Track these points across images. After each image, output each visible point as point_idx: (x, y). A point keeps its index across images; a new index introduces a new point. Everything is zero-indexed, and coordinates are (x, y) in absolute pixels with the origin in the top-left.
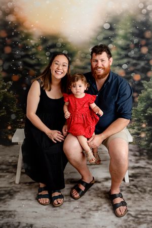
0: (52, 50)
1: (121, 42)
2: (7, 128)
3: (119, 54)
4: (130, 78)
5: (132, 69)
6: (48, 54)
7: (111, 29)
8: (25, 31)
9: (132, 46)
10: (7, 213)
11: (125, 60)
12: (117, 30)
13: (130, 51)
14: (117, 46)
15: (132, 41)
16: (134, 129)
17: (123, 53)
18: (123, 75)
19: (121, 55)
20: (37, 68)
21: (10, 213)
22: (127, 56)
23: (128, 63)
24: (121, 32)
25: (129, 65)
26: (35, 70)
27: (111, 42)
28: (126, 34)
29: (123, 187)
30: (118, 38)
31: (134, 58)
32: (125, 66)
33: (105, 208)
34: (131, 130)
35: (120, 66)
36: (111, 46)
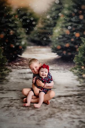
0: (24, 17)
1: (66, 12)
4: (74, 35)
5: (74, 29)
6: (21, 20)
7: (60, 3)
8: (8, 6)
9: (73, 14)
11: (70, 24)
13: (72, 18)
14: (64, 14)
15: (73, 11)
17: (68, 19)
18: (69, 33)
19: (66, 20)
20: (15, 29)
22: (70, 21)
23: (71, 26)
24: (66, 6)
25: (72, 27)
26: (13, 30)
27: (60, 12)
28: (69, 7)
31: (75, 22)
32: (69, 27)
33: (58, 115)
34: (75, 71)
35: (67, 27)
36: (60, 14)
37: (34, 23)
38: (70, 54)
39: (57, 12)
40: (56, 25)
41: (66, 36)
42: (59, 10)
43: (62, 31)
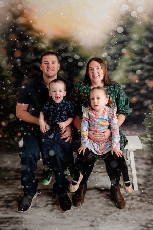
0: (63, 55)
1: (135, 47)
2: (17, 135)
3: (133, 59)
4: (145, 84)
5: (146, 74)
7: (125, 32)
9: (147, 51)
10: (14, 220)
11: (140, 66)
12: (131, 34)
13: (144, 56)
14: (131, 51)
15: (147, 46)
16: (147, 137)
17: (137, 58)
18: (137, 81)
19: (134, 60)
21: (18, 220)
22: (141, 62)
23: (141, 69)
24: (135, 36)
25: (144, 71)
27: (124, 47)
28: (141, 38)
29: (134, 195)
30: (132, 43)
31: (148, 64)
32: (139, 72)
34: (144, 138)
35: (134, 71)
36: (124, 51)
37: (80, 64)
38: (137, 113)
39: (120, 46)
40: (118, 68)
41: (132, 86)
42: (122, 43)
43: (127, 77)
